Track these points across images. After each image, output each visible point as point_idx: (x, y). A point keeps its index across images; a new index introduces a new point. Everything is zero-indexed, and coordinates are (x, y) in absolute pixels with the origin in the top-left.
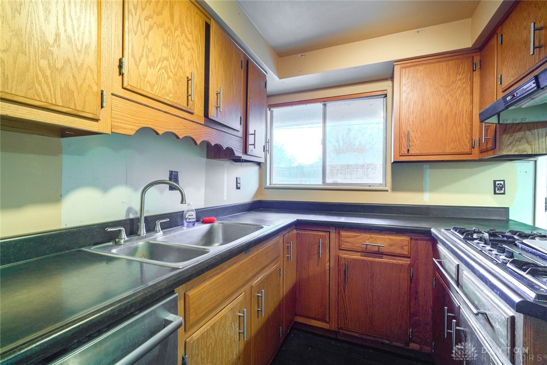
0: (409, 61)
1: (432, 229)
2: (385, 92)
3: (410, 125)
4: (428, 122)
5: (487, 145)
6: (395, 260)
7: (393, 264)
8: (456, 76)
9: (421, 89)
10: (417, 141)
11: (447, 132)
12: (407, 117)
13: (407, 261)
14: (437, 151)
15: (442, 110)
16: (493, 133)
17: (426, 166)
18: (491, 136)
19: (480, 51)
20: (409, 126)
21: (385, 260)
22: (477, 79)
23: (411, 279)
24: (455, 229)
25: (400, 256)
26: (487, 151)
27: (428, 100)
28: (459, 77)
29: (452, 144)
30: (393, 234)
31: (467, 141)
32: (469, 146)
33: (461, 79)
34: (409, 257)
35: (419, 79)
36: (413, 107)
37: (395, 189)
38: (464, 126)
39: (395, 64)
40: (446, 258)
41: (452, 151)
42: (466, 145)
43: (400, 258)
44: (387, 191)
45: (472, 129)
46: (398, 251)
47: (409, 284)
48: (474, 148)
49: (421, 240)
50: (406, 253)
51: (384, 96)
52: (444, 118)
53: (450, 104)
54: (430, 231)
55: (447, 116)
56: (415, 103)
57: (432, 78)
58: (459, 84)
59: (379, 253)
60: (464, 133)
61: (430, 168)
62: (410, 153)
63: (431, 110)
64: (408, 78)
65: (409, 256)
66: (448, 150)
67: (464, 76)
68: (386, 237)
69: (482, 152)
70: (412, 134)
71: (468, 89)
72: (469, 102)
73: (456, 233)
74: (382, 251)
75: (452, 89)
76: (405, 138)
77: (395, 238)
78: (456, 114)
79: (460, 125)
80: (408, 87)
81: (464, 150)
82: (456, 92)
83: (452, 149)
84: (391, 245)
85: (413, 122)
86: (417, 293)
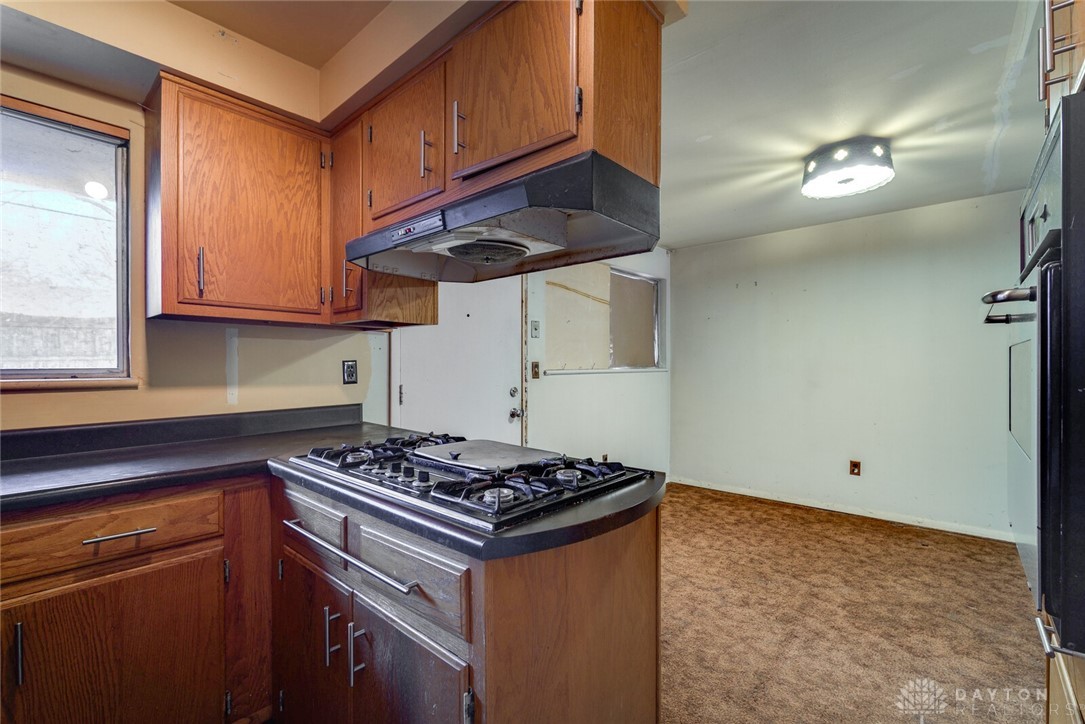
0: (201, 88)
1: (269, 462)
2: (123, 134)
3: (204, 234)
4: (244, 237)
5: (347, 303)
6: (186, 553)
7: (181, 565)
8: (295, 165)
9: (229, 163)
10: (221, 274)
11: (280, 269)
12: (197, 214)
13: (216, 546)
14: (263, 302)
15: (271, 221)
16: (358, 283)
17: (232, 330)
18: (354, 286)
19: (331, 137)
20: (201, 238)
21: (157, 564)
22: (326, 183)
23: (226, 584)
24: (318, 453)
25: (197, 542)
26: (347, 311)
27: (244, 193)
28: (300, 168)
29: (290, 292)
30: (178, 493)
31: (313, 290)
32: (316, 298)
33: (302, 172)
34: (221, 536)
35: (224, 138)
36: (212, 196)
37: (155, 381)
38: (309, 262)
39: (162, 74)
40: (314, 512)
41: (290, 305)
42: (312, 298)
43: (199, 545)
44: (135, 387)
45: (320, 269)
46: (194, 530)
47: (222, 594)
48: (323, 303)
49: (247, 489)
50: (213, 528)
51: (119, 142)
52: (275, 237)
53: (286, 213)
54: (267, 465)
55: (280, 235)
56: (215, 188)
57: (252, 150)
58: (300, 181)
59: (141, 551)
60: (309, 276)
61: (240, 335)
62: (204, 298)
63: (251, 215)
64: (198, 125)
65: (221, 532)
66: (282, 303)
67: (307, 170)
68: (160, 504)
69: (337, 312)
70: (209, 256)
71: (314, 195)
72: (316, 221)
73: (322, 460)
74: (149, 543)
75: (289, 186)
76: (192, 261)
77: (185, 500)
78: (295, 235)
79: (302, 258)
80: (200, 146)
81: (310, 305)
82: (295, 195)
83: (289, 300)
84: (173, 523)
85: (211, 229)
86: (240, 606)
